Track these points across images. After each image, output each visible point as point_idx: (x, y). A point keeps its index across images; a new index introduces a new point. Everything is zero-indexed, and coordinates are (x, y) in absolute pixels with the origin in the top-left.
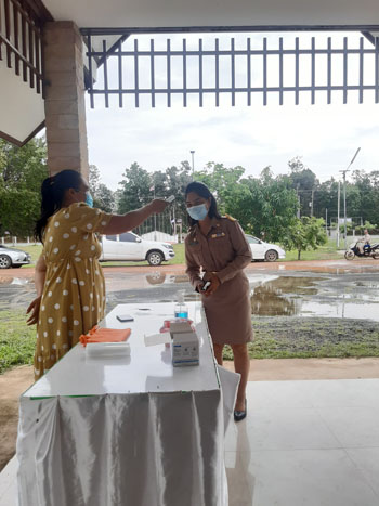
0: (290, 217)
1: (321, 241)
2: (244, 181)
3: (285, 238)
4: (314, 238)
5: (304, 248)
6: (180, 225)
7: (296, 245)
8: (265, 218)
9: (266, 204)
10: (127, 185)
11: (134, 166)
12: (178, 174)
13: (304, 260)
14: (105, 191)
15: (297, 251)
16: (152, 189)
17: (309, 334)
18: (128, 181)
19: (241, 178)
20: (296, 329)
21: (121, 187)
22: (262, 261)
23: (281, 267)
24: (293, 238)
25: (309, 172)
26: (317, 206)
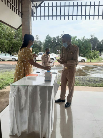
0: (89, 50)
1: (97, 57)
2: (77, 40)
3: (87, 56)
4: (95, 57)
5: (92, 59)
6: (59, 52)
7: (90, 58)
8: (82, 50)
9: (82, 47)
10: (46, 41)
11: (48, 36)
12: (60, 38)
13: (92, 62)
14: (40, 42)
15: (90, 60)
16: (52, 42)
17: (88, 81)
18: (46, 39)
19: (76, 39)
20: (85, 79)
21: (45, 41)
22: (80, 62)
23: (85, 64)
24: (89, 56)
25: (96, 38)
26: (98, 48)
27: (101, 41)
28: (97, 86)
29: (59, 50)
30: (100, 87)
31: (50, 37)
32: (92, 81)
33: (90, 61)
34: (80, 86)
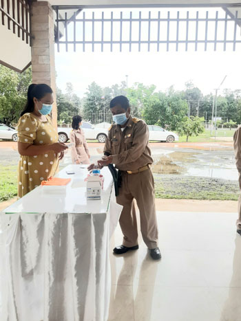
0: (182, 116)
1: (200, 130)
2: (156, 94)
3: (179, 128)
4: (196, 129)
5: (190, 135)
7: (186, 133)
8: (168, 116)
9: (169, 108)
10: (89, 95)
15: (186, 136)
16: (103, 97)
19: (155, 91)
23: (176, 146)
24: (184, 128)
25: (197, 89)
27: (208, 96)
31: (98, 88)
33: (185, 140)
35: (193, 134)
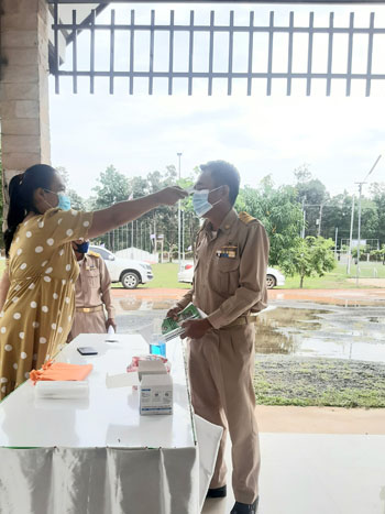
0: (292, 237)
1: (329, 265)
3: (286, 263)
4: (320, 263)
5: (308, 274)
6: (162, 242)
7: (299, 270)
9: (265, 220)
10: (101, 193)
11: (110, 170)
12: (162, 180)
13: (307, 288)
14: (76, 198)
15: (299, 277)
17: (309, 377)
18: (102, 187)
20: (293, 370)
21: (95, 195)
23: (280, 296)
25: (318, 182)
26: (326, 225)
27: (340, 196)
28: (355, 405)
29: (162, 236)
30: (371, 410)
31: (119, 178)
32: (324, 376)
33: (298, 285)
34: (277, 403)
35: (314, 272)
